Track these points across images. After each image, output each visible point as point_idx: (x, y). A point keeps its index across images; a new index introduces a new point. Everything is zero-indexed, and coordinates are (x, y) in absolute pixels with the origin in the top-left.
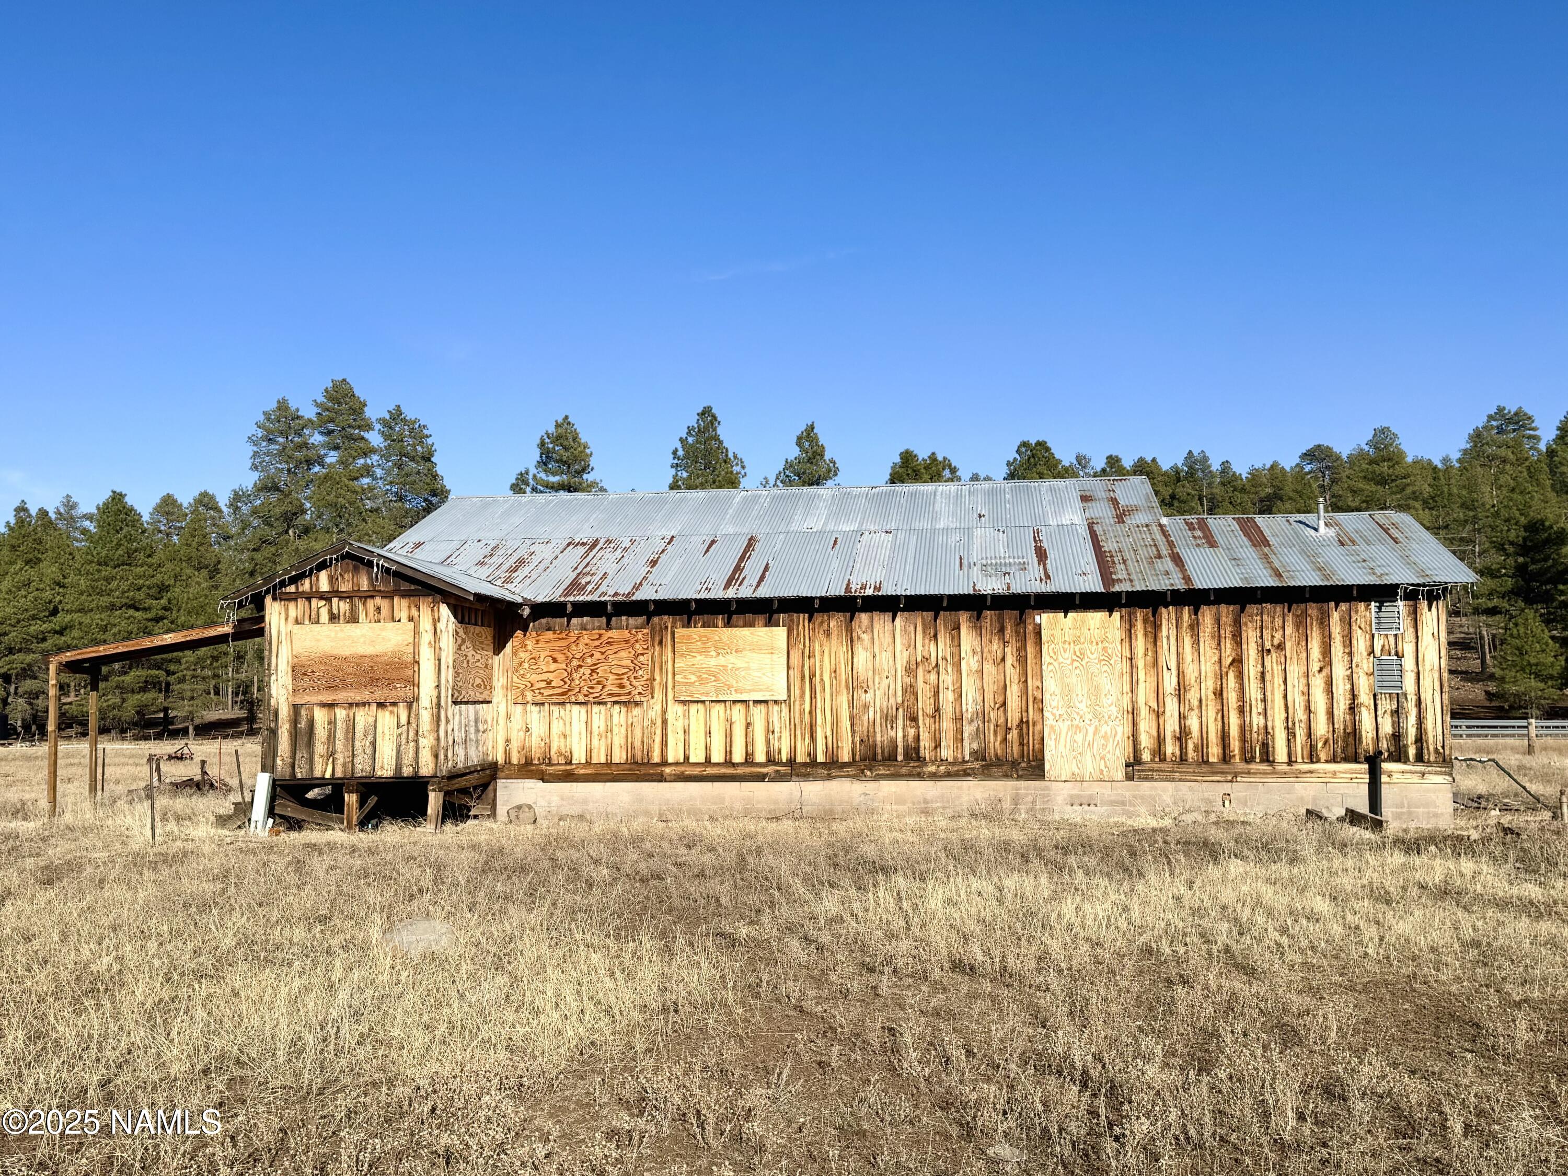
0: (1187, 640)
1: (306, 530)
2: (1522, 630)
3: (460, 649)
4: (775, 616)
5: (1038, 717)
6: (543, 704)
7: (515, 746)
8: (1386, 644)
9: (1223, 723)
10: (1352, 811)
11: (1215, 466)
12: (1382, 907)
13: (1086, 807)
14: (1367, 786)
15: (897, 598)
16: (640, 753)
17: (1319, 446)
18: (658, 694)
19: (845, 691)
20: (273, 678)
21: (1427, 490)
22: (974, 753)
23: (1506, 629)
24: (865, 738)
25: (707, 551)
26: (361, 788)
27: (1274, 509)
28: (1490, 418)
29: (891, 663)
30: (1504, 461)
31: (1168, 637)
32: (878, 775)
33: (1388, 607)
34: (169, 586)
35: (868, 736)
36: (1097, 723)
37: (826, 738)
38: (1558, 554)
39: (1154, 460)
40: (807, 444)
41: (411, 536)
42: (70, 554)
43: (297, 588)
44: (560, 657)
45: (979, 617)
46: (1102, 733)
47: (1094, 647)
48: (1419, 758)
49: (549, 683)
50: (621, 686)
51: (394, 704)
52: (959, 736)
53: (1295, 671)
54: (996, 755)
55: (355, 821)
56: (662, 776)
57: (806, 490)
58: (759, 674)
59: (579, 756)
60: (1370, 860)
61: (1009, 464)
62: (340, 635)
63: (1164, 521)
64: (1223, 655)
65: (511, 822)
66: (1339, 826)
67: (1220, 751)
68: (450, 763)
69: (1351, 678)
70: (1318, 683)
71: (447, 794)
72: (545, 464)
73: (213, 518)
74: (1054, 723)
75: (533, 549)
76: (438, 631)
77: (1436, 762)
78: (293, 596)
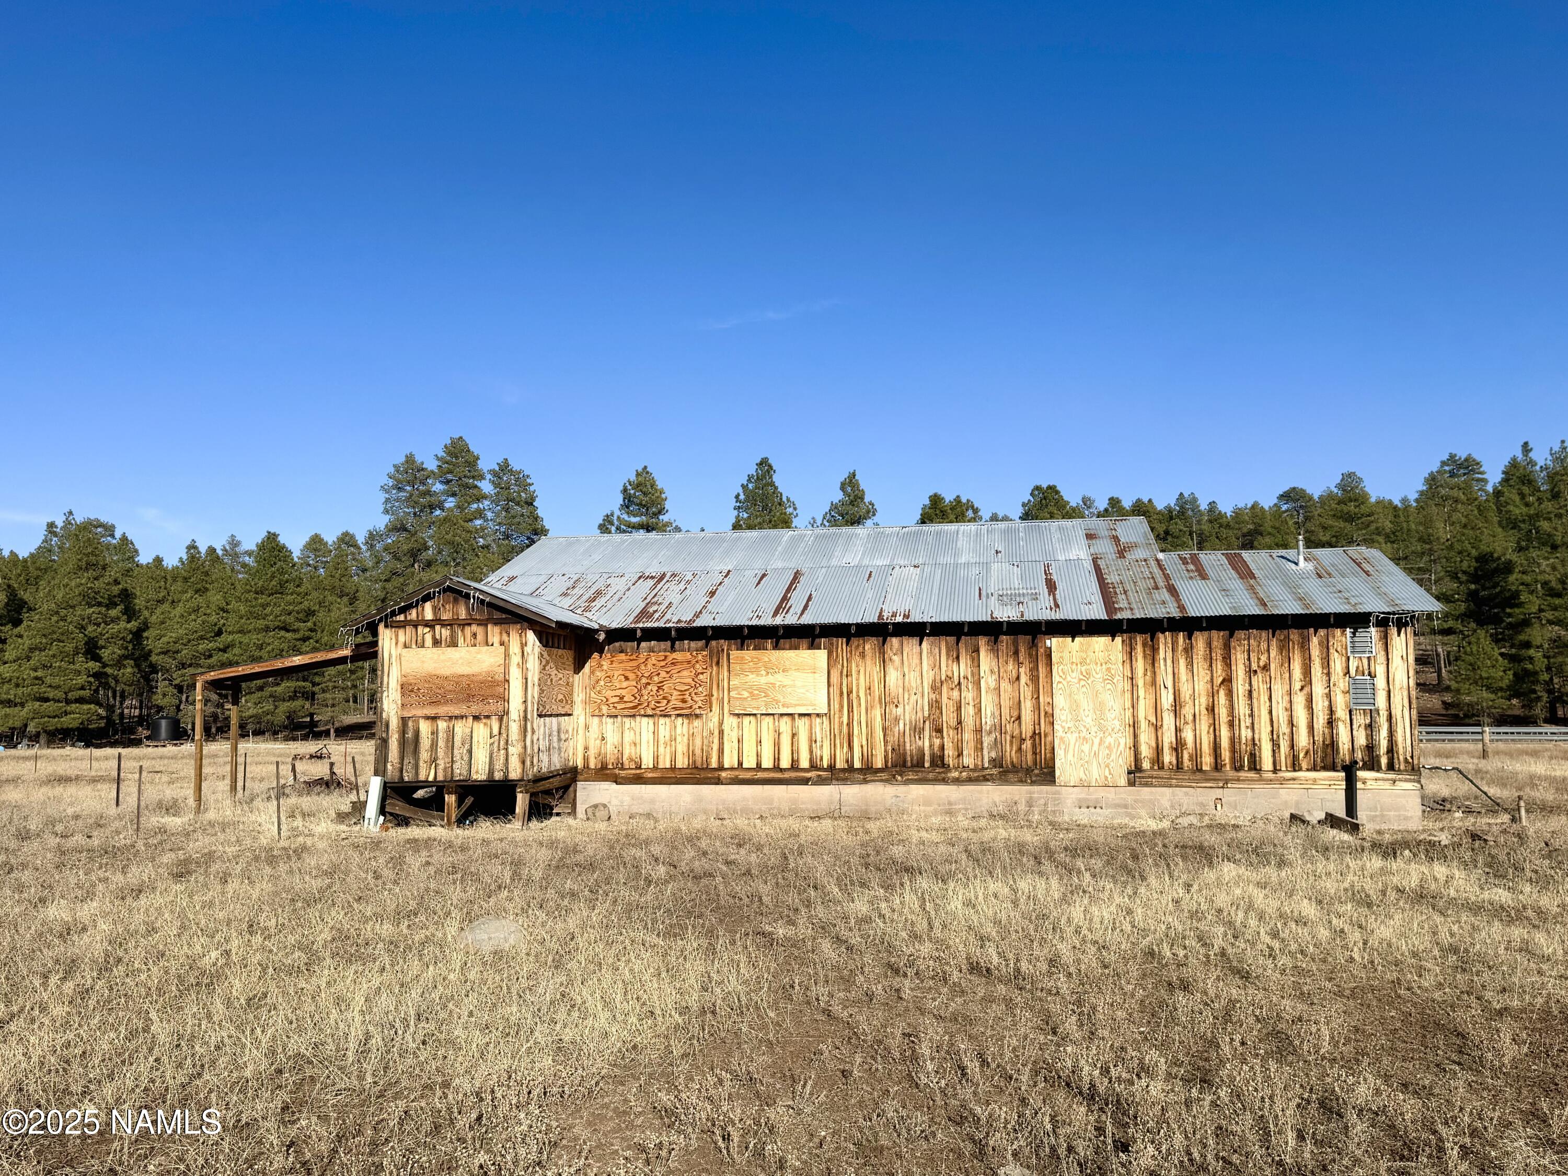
0: (1182, 663)
1: (429, 564)
2: (1474, 649)
3: (544, 669)
4: (817, 640)
5: (1049, 730)
6: (616, 716)
7: (592, 753)
8: (1360, 665)
9: (1215, 735)
10: (1331, 815)
11: (1204, 506)
12: (1365, 911)
13: (1092, 810)
14: (1344, 792)
15: (923, 625)
16: (700, 760)
17: (1294, 488)
18: (716, 708)
19: (878, 706)
20: (385, 694)
21: (1388, 526)
22: (992, 761)
23: (1459, 647)
24: (896, 747)
25: (759, 583)
26: (459, 790)
27: (1256, 543)
28: (1443, 463)
29: (919, 682)
30: (1456, 501)
31: (1165, 659)
32: (908, 779)
33: (1361, 633)
34: (314, 611)
35: (899, 745)
36: (1102, 735)
37: (862, 747)
38: (1506, 582)
39: (1150, 501)
40: (849, 489)
41: (507, 570)
42: (232, 585)
43: (406, 617)
44: (631, 676)
45: (996, 642)
46: (1107, 744)
47: (1099, 667)
48: (1391, 767)
49: (622, 698)
50: (684, 701)
51: (488, 717)
52: (979, 746)
53: (1279, 690)
54: (1012, 762)
55: (453, 818)
56: (719, 779)
57: (845, 530)
58: (803, 691)
59: (648, 762)
60: (1350, 864)
61: (1024, 505)
62: (442, 657)
63: (1161, 556)
64: (1215, 675)
65: (588, 819)
66: (1319, 829)
67: (1213, 760)
68: (535, 769)
69: (1329, 696)
70: (1300, 701)
71: (532, 795)
72: (628, 507)
73: (353, 554)
74: (1064, 735)
75: (609, 582)
76: (525, 654)
77: (1406, 771)
78: (402, 624)
